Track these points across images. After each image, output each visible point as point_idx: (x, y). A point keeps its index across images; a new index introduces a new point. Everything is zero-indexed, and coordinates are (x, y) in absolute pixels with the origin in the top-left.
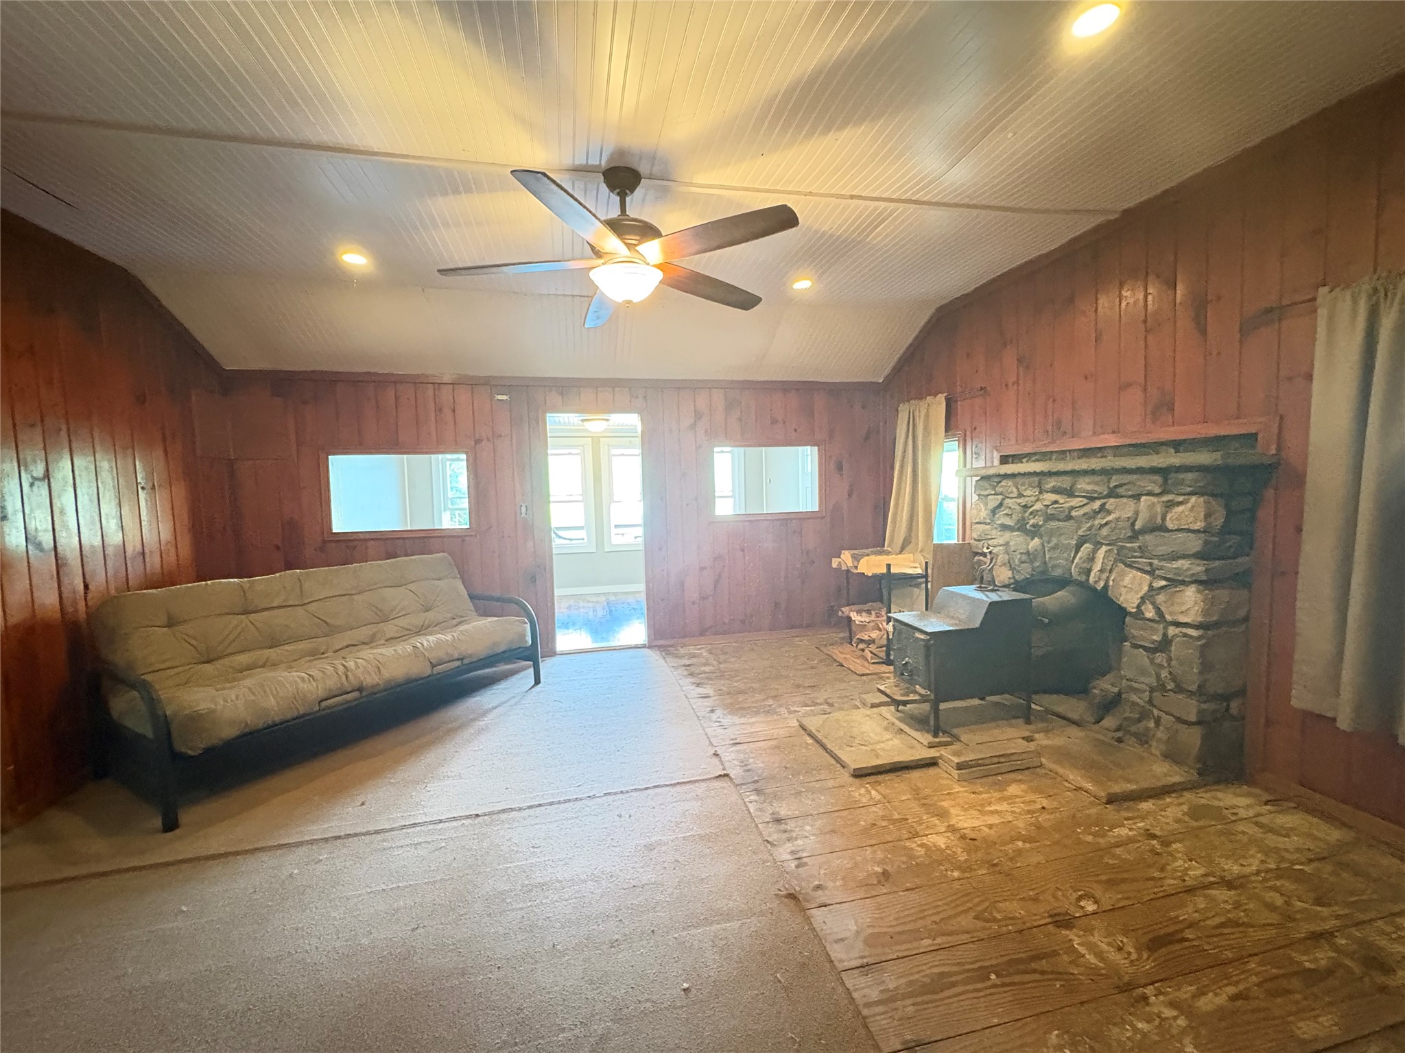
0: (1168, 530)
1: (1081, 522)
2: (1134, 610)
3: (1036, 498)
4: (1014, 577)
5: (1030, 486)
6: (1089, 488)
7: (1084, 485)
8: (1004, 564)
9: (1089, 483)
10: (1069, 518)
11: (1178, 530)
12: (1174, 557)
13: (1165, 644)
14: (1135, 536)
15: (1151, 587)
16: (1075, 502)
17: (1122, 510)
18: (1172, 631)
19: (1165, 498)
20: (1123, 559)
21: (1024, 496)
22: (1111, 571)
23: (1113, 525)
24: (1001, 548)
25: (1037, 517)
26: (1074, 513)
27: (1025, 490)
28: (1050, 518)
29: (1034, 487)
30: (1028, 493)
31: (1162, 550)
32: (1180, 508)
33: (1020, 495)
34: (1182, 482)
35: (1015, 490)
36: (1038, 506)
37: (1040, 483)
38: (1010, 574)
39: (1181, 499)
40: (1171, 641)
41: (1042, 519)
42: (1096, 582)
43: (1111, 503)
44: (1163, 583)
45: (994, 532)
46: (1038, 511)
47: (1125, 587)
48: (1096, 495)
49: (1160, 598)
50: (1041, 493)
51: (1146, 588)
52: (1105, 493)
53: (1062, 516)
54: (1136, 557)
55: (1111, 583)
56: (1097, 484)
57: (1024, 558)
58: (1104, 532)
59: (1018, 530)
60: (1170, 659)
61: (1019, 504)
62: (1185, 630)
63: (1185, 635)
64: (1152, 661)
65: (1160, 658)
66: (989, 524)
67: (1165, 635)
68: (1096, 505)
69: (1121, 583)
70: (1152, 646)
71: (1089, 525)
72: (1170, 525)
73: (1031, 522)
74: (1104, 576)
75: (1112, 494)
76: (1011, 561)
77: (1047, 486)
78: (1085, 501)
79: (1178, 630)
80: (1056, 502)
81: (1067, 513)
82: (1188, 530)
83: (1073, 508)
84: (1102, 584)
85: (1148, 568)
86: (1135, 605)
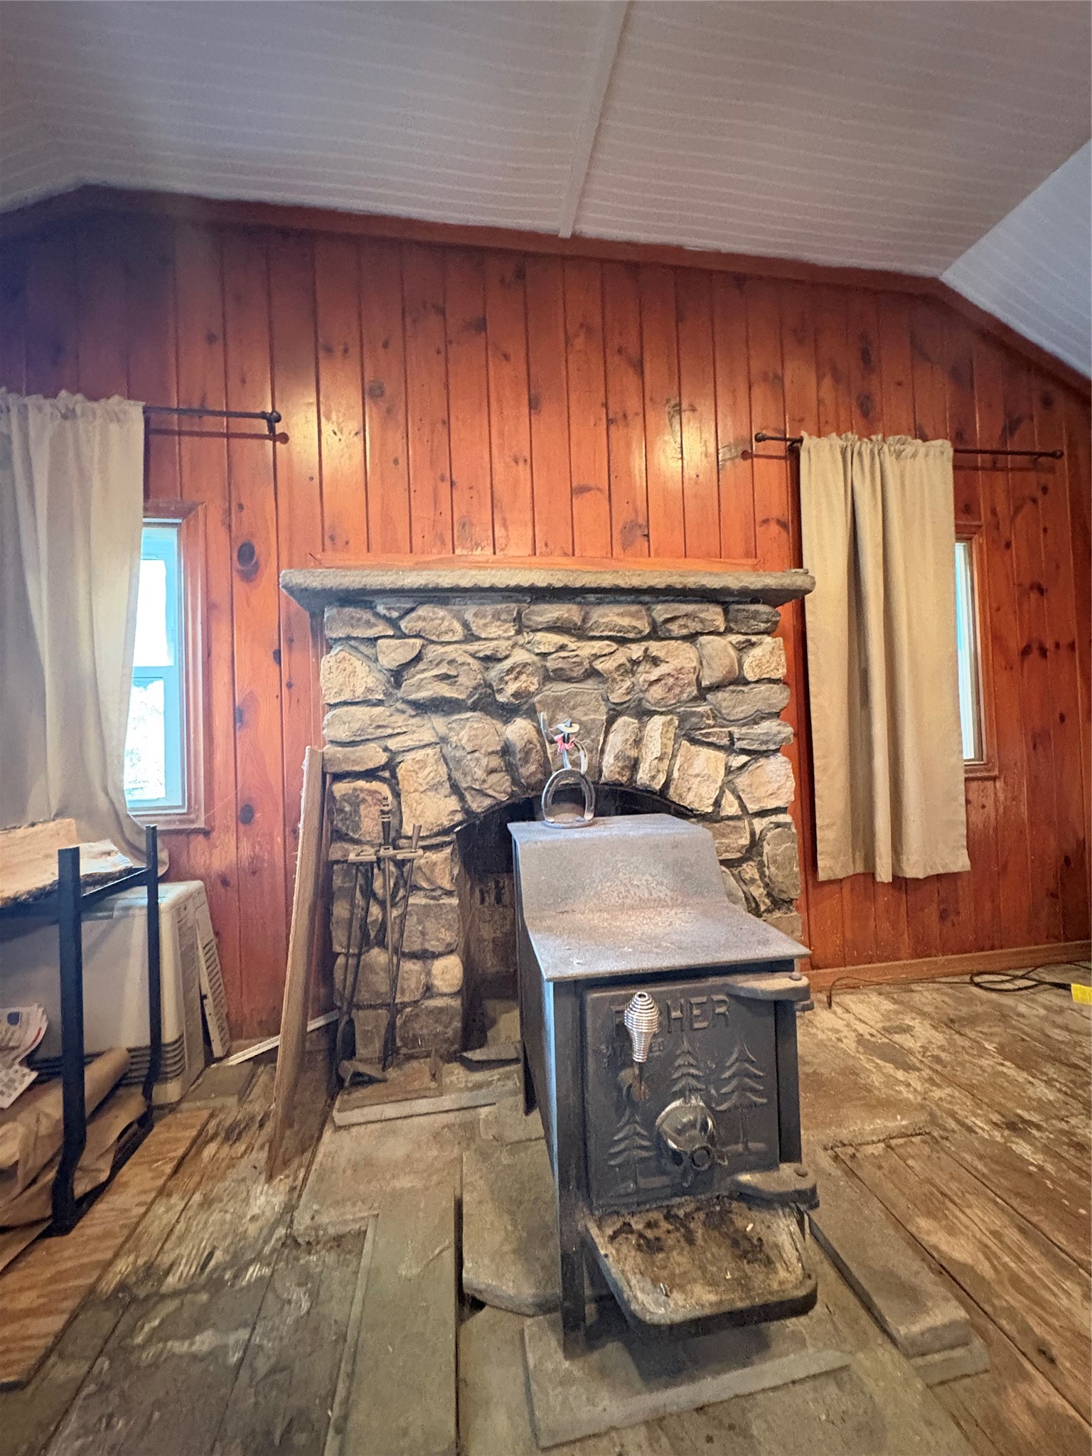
0: (747, 683)
1: (614, 680)
2: (710, 810)
3: (511, 643)
4: (467, 811)
5: (496, 616)
6: (626, 622)
7: (611, 617)
8: (434, 787)
9: (621, 615)
10: (592, 673)
11: (757, 682)
12: (756, 720)
13: (755, 843)
14: (703, 693)
15: (729, 770)
16: (597, 647)
17: (679, 657)
18: (759, 824)
19: (735, 638)
20: (690, 734)
21: (479, 639)
22: (674, 756)
23: (671, 680)
24: (429, 751)
25: (523, 677)
26: (599, 665)
27: (485, 625)
28: (550, 677)
29: (505, 621)
30: (493, 631)
31: (740, 712)
32: (756, 652)
33: (470, 637)
34: (755, 616)
35: (457, 626)
36: (520, 656)
37: (519, 613)
38: (453, 803)
39: (754, 639)
40: (762, 839)
41: (535, 680)
42: (653, 778)
43: (655, 648)
44: (744, 759)
45: (399, 720)
46: (525, 665)
47: (697, 776)
48: (631, 635)
49: (742, 781)
50: (519, 632)
51: (722, 772)
52: (647, 631)
53: (578, 672)
54: (710, 727)
55: (676, 775)
56: (633, 615)
57: (496, 762)
58: (657, 692)
59: (473, 708)
60: (761, 865)
61: (473, 655)
62: (774, 818)
63: (778, 825)
64: (740, 879)
65: (750, 870)
66: (380, 703)
67: (753, 834)
68: (636, 651)
69: (691, 772)
70: (739, 855)
71: (628, 684)
72: (750, 676)
73: (512, 687)
74: (665, 765)
75: (656, 633)
76: (457, 775)
77: (540, 619)
78: (615, 646)
79: (766, 821)
80: (563, 648)
81: (586, 665)
82: (770, 681)
83: (596, 657)
84: (662, 779)
85: (725, 741)
86: (712, 801)
